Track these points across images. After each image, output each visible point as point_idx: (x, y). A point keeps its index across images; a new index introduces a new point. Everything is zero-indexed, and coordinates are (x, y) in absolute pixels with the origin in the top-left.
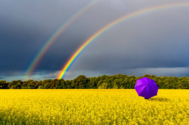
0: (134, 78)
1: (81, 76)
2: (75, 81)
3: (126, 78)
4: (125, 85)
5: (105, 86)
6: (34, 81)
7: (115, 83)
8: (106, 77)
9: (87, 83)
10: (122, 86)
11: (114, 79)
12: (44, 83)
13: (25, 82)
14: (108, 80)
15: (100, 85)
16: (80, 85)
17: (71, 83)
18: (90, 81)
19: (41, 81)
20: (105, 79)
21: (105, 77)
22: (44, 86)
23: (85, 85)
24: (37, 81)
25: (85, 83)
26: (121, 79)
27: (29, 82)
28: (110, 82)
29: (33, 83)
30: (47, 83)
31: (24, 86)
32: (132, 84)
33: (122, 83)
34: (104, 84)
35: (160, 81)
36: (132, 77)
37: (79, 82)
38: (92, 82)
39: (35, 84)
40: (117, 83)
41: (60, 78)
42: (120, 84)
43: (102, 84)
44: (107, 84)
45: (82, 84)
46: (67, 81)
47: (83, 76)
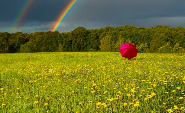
0: (144, 29)
1: (80, 28)
2: (72, 33)
3: (135, 30)
4: (133, 38)
5: (109, 39)
6: (23, 33)
7: (121, 35)
8: (110, 29)
9: (87, 36)
10: (129, 38)
11: (120, 30)
12: (35, 36)
13: (13, 34)
14: (113, 32)
15: (102, 38)
16: (78, 39)
17: (68, 36)
18: (91, 33)
19: (32, 34)
20: (109, 31)
21: (108, 29)
22: (35, 39)
23: (85, 38)
24: (27, 34)
25: (85, 36)
26: (128, 31)
27: (18, 34)
28: (115, 34)
29: (22, 36)
30: (39, 36)
31: (12, 38)
32: (141, 37)
33: (129, 35)
34: (108, 36)
35: (173, 32)
36: (141, 28)
37: (77, 35)
38: (93, 34)
39: (24, 36)
40: (123, 35)
41: (54, 30)
42: (127, 36)
43: (106, 37)
44: (111, 37)
45: (81, 36)
46: (63, 34)
47: (82, 27)
